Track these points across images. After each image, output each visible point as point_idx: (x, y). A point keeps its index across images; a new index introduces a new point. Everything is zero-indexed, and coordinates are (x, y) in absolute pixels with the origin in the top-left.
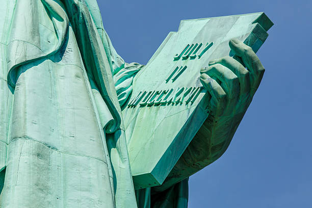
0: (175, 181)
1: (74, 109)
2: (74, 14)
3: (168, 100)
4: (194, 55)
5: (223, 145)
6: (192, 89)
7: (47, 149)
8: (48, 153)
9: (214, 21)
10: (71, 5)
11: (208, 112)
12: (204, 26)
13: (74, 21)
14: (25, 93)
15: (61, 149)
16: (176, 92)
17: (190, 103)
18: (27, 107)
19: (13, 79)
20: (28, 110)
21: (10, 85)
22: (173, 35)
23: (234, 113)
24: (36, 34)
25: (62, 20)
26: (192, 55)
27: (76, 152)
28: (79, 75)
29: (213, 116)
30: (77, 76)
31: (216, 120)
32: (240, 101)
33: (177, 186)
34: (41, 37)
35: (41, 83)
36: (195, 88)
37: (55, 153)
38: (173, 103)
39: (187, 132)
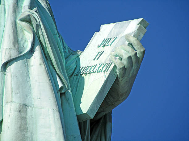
0: (103, 114)
1: (39, 83)
3: (94, 71)
5: (127, 92)
7: (25, 107)
8: (26, 109)
9: (118, 24)
11: (116, 76)
12: (113, 28)
14: (11, 77)
15: (33, 106)
16: (99, 66)
17: (106, 72)
18: (13, 85)
22: (97, 34)
23: (130, 75)
24: (16, 43)
26: (106, 45)
27: (41, 107)
29: (119, 78)
31: (121, 80)
32: (133, 68)
33: (105, 116)
35: (20, 71)
36: (108, 63)
37: (30, 108)
38: (97, 72)
39: (105, 88)
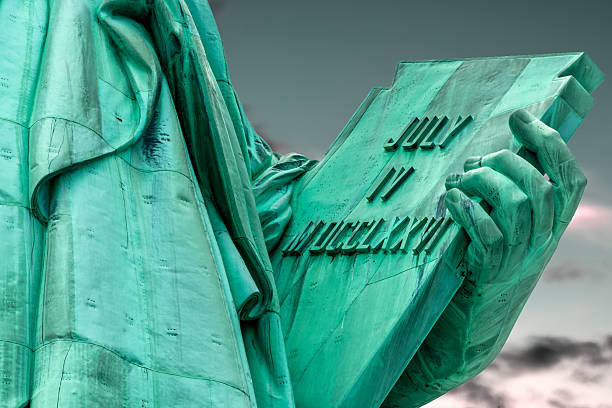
1: (176, 272)
2: (173, 56)
3: (374, 244)
4: (429, 144)
6: (428, 222)
7: (119, 362)
8: (122, 372)
10: (166, 36)
11: (463, 275)
12: (450, 78)
13: (171, 72)
14: (71, 238)
15: (148, 363)
16: (392, 228)
17: (423, 254)
18: (75, 270)
19: (45, 205)
20: (78, 275)
21: (37, 218)
22: (381, 94)
24: (92, 103)
25: (148, 70)
26: (424, 143)
27: (181, 370)
28: (186, 195)
29: (473, 283)
30: (182, 198)
31: (480, 291)
34: (103, 111)
35: (105, 214)
36: (433, 220)
37: (136, 370)
38: (385, 252)
39: (415, 320)
